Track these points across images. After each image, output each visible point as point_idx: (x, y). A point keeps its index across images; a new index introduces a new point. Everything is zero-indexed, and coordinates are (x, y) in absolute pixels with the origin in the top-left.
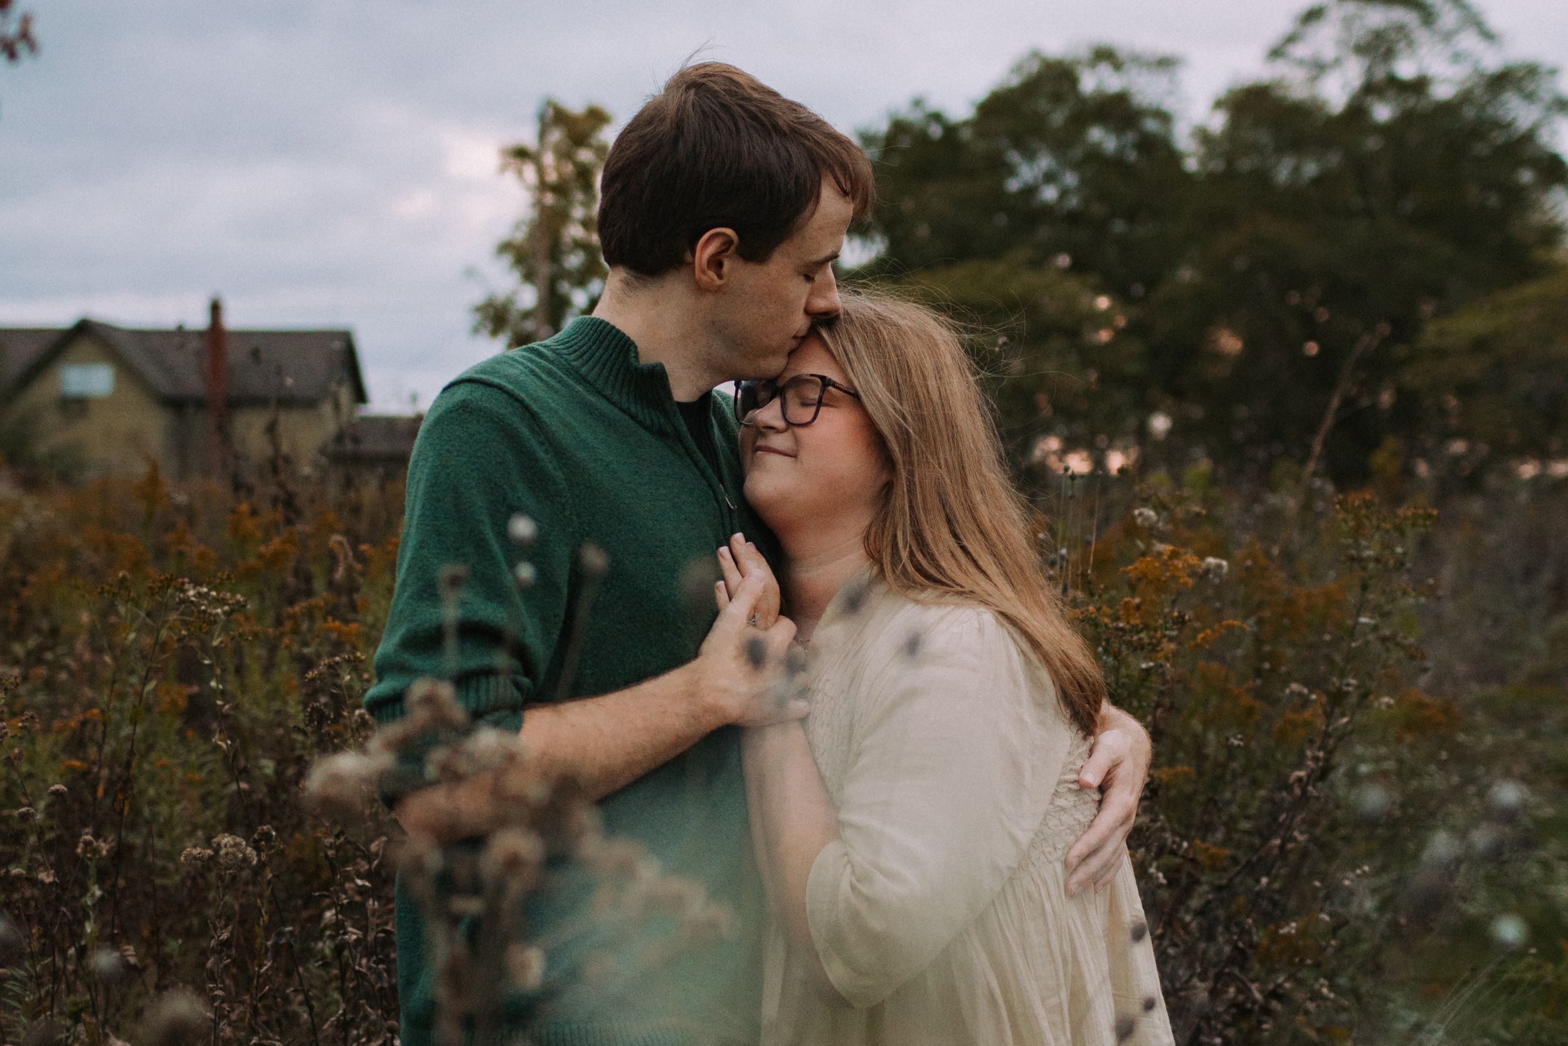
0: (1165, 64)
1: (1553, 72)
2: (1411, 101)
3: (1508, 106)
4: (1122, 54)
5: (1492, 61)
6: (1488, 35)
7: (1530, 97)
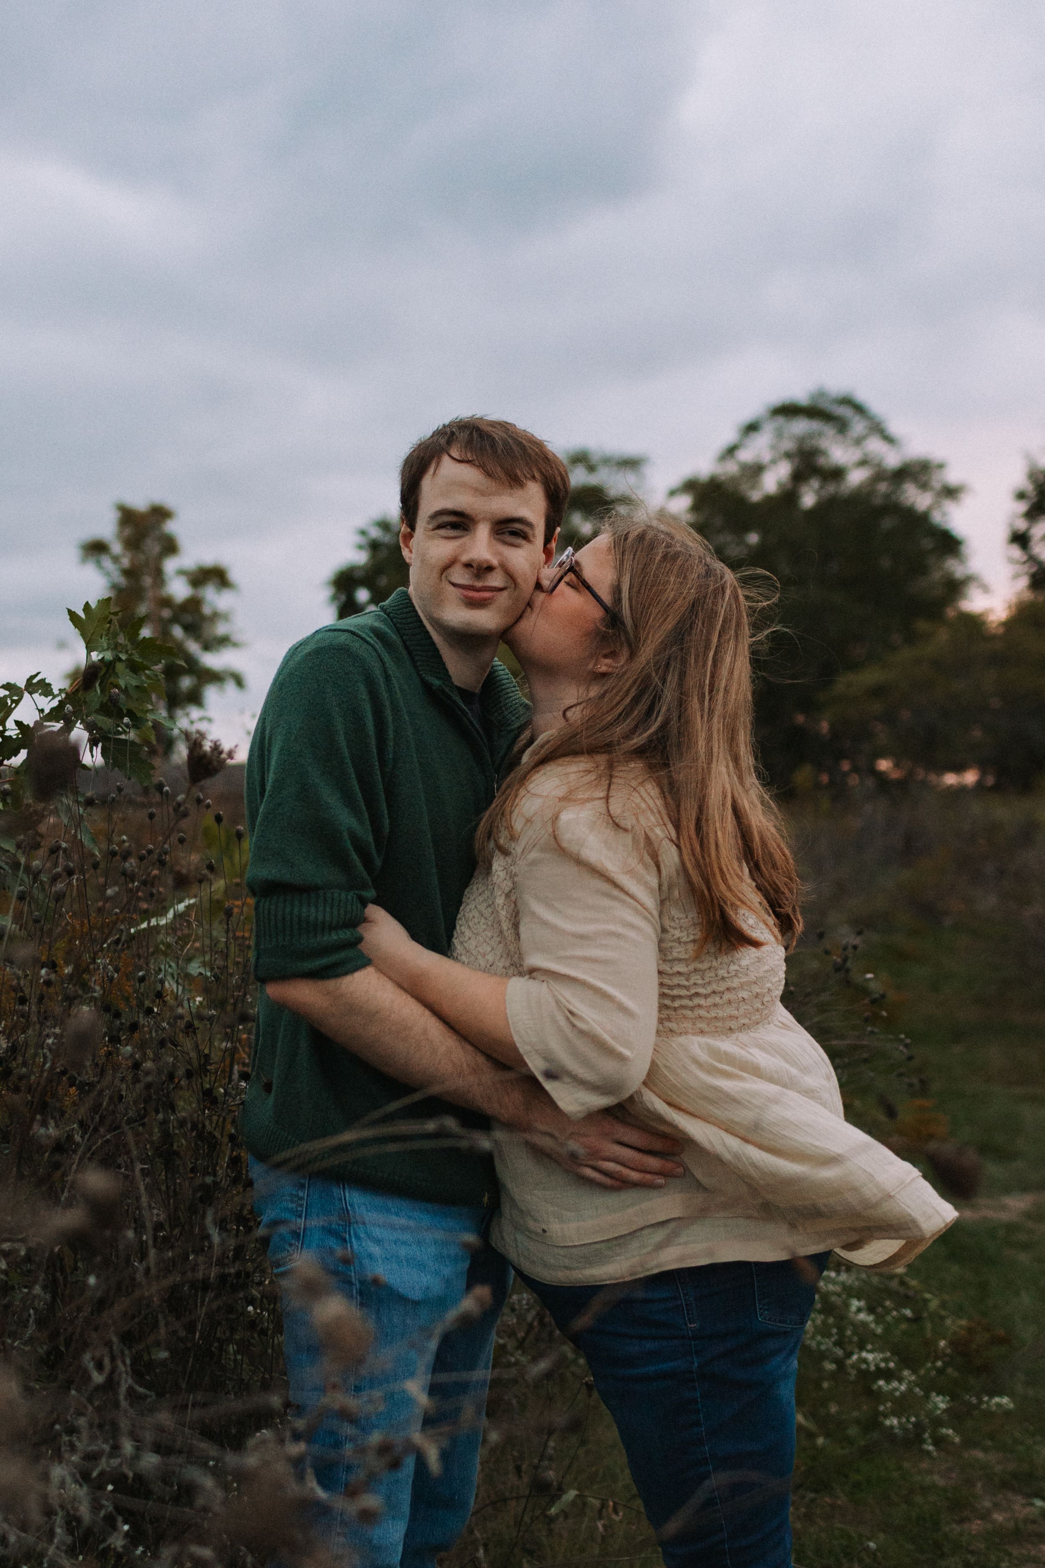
0: (631, 464)
1: (941, 466)
2: (831, 488)
3: (907, 495)
4: (594, 459)
5: (892, 459)
6: (889, 439)
7: (924, 486)
